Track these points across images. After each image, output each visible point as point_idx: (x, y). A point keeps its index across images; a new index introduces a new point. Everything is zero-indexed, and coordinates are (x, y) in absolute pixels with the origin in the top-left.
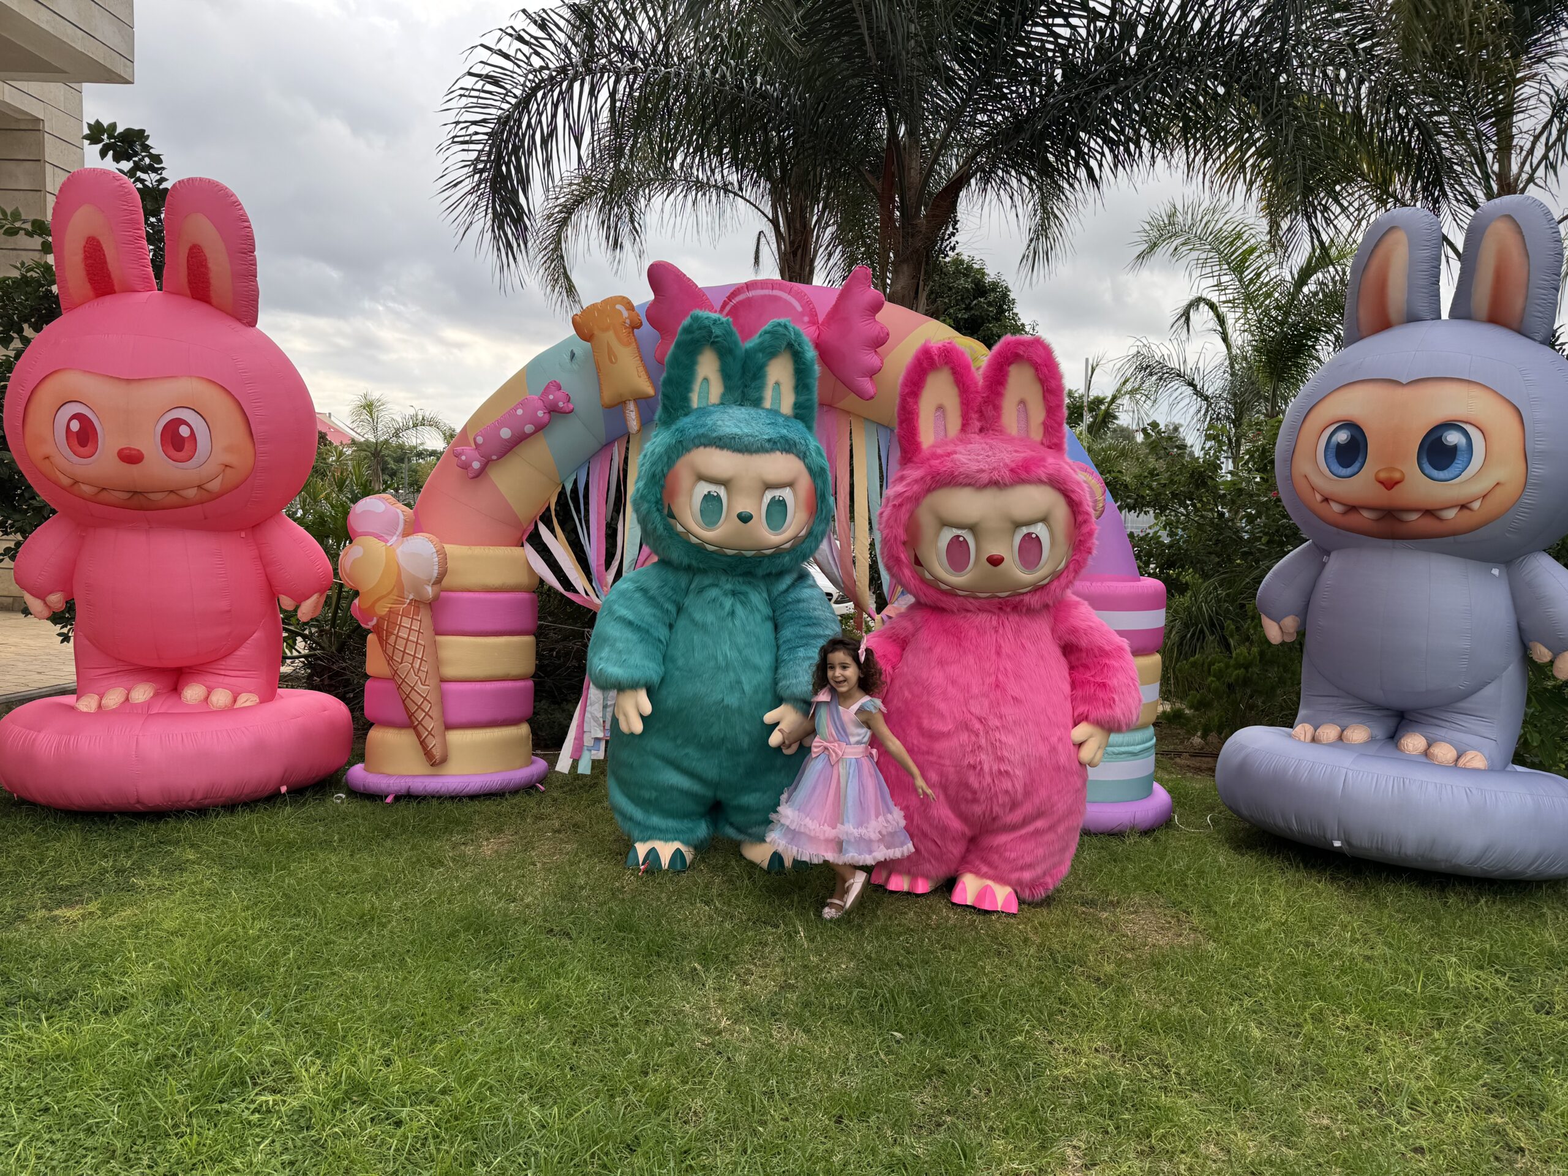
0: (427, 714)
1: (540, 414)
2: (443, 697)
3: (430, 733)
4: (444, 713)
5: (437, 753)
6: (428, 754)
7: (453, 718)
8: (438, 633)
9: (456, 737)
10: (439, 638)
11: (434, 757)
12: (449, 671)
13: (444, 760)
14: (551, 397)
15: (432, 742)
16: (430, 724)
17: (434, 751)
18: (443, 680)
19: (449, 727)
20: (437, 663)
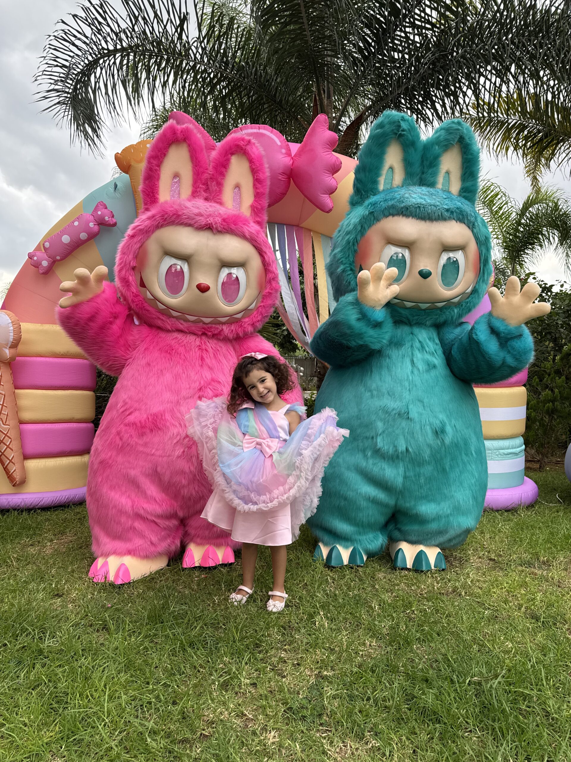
0: (8, 447)
1: (91, 225)
2: (21, 435)
3: (11, 461)
4: (22, 447)
5: (17, 476)
6: (10, 477)
7: (30, 450)
8: (17, 387)
9: (32, 464)
10: (17, 391)
11: (15, 479)
12: (26, 415)
13: (23, 482)
14: (99, 213)
15: (12, 468)
16: (10, 455)
17: (14, 475)
18: (21, 422)
19: (26, 457)
20: (17, 409)
